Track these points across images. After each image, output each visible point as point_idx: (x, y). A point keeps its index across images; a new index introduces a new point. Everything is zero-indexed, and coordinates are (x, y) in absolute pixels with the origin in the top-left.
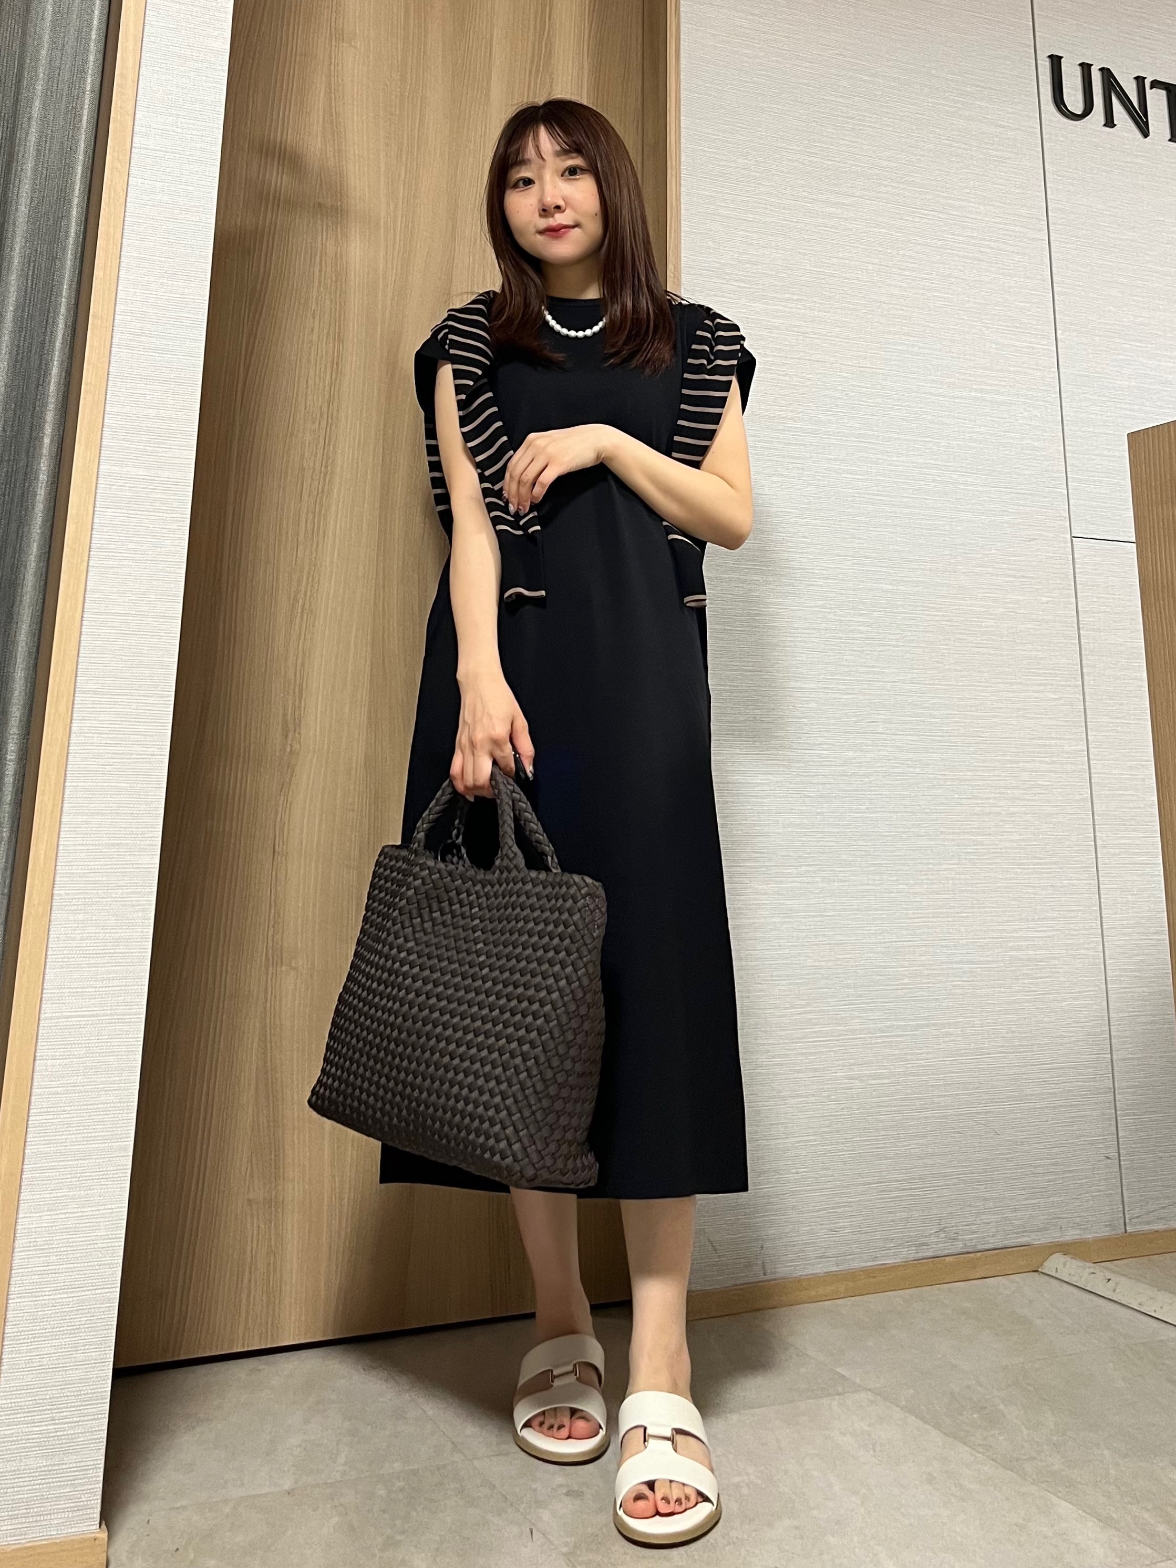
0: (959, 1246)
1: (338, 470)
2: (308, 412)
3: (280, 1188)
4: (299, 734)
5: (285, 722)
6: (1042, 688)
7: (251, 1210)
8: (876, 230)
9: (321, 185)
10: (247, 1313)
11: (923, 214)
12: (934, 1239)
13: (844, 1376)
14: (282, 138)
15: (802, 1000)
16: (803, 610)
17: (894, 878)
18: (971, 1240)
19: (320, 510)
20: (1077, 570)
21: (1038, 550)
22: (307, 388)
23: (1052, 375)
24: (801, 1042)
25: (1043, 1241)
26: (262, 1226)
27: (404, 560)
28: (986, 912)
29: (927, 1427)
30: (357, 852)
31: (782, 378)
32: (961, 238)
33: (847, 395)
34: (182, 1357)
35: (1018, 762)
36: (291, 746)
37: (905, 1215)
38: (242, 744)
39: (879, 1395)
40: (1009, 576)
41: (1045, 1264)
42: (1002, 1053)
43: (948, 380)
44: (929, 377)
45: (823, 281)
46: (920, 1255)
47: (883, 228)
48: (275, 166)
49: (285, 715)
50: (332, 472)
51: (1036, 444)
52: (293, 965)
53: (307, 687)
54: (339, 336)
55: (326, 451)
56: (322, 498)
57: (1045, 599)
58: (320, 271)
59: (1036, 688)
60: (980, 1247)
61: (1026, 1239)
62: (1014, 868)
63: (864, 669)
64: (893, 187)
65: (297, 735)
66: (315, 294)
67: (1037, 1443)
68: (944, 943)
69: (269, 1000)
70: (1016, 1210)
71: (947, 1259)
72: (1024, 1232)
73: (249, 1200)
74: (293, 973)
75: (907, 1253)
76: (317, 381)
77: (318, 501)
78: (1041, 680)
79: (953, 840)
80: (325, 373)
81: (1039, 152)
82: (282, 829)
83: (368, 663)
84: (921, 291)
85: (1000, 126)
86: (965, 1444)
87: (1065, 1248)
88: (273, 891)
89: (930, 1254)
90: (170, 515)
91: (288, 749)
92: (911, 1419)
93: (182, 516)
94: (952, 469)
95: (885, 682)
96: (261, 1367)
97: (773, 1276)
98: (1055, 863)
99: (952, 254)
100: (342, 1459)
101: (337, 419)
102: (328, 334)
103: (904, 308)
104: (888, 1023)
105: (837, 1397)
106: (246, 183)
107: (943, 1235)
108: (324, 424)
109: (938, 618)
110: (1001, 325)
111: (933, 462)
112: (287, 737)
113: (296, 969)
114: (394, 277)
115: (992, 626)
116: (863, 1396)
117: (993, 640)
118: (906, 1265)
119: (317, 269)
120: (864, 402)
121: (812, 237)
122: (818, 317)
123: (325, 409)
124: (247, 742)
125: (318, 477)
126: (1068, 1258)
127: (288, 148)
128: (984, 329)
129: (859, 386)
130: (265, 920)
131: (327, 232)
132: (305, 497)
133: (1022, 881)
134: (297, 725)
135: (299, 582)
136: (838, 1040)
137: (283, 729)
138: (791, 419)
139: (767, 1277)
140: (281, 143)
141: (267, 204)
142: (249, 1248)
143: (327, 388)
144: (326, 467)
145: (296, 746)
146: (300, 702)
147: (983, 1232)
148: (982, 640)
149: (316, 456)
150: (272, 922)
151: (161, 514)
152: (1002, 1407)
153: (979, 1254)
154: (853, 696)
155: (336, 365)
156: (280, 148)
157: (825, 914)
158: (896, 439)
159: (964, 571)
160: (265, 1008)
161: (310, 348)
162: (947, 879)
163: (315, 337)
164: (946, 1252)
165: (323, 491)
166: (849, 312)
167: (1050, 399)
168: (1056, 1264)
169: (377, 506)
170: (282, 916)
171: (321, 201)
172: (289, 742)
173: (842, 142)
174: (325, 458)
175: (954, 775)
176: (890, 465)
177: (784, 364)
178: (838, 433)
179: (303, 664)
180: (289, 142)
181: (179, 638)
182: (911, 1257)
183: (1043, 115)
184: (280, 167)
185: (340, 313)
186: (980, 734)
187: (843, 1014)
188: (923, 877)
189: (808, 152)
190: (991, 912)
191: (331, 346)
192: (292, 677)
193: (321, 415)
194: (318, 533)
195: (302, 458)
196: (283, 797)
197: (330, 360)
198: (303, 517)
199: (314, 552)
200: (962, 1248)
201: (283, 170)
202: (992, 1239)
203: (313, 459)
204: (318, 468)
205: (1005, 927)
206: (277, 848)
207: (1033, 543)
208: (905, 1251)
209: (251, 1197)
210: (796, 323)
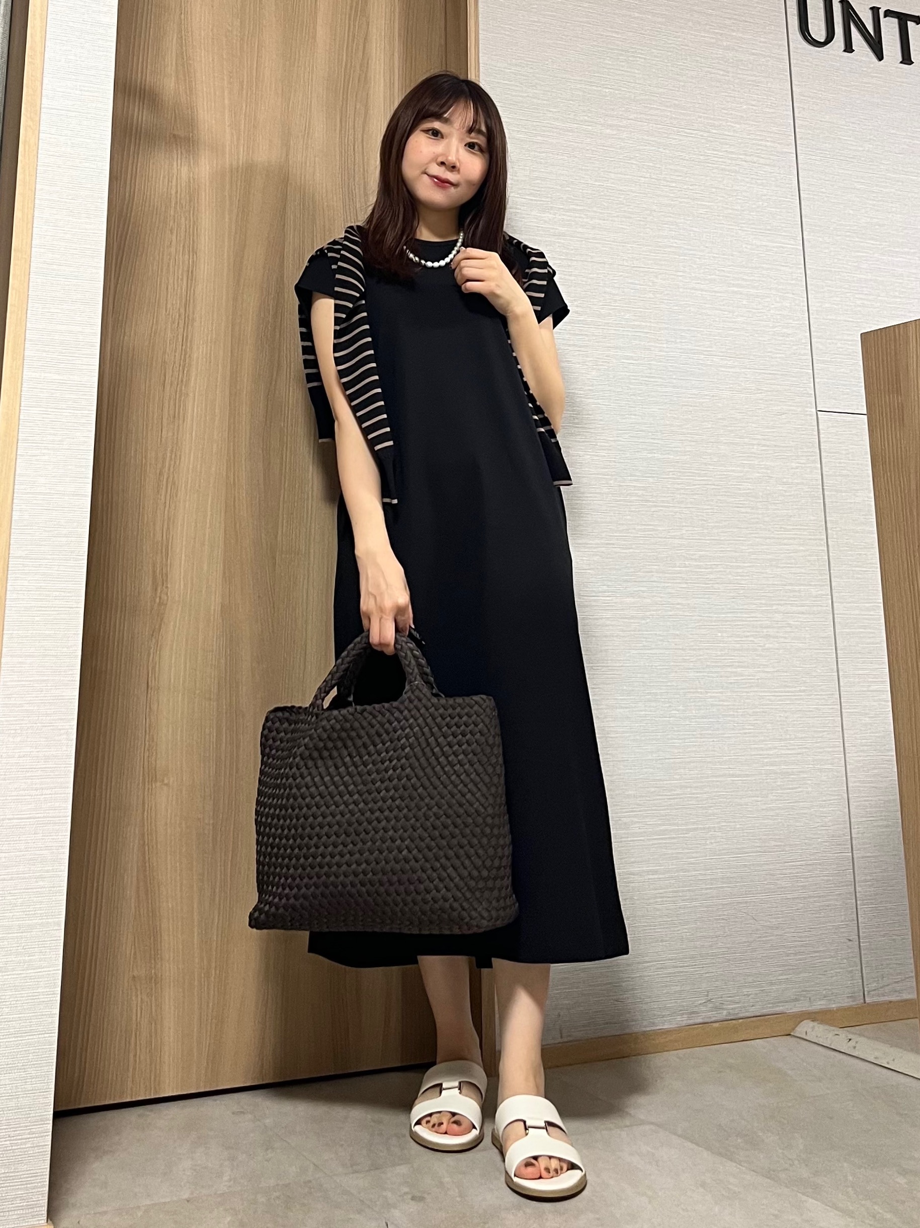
0: (724, 1014)
1: (194, 363)
2: (169, 314)
3: (159, 966)
4: (167, 587)
5: (155, 577)
6: (791, 541)
7: (136, 985)
9: (175, 118)
10: (134, 1069)
12: (703, 1009)
14: (142, 79)
17: (667, 705)
18: (735, 1009)
19: (180, 397)
20: (822, 440)
21: (789, 423)
22: (168, 293)
23: (799, 271)
25: (795, 1010)
26: (145, 998)
27: (250, 438)
28: (746, 733)
30: (216, 687)
36: (160, 598)
37: (678, 988)
38: (120, 596)
39: (660, 1127)
40: (765, 445)
41: (798, 1029)
43: (710, 277)
44: (693, 275)
46: (691, 1022)
47: (653, 146)
48: (137, 104)
49: (154, 572)
51: (786, 331)
52: (166, 781)
53: (171, 547)
54: (193, 249)
55: (184, 347)
56: (181, 387)
57: (794, 465)
58: (176, 193)
59: (786, 541)
60: (741, 1015)
61: (781, 1008)
62: (769, 696)
63: (639, 527)
65: (164, 588)
66: (172, 213)
69: (146, 809)
70: (772, 984)
71: (715, 1025)
72: (779, 1002)
73: (134, 977)
74: (165, 788)
75: (681, 1020)
76: (176, 287)
77: (179, 388)
78: (791, 534)
79: (718, 672)
80: (182, 279)
81: (786, 75)
82: (154, 668)
83: (223, 526)
85: (753, 54)
86: (731, 1160)
87: (813, 1016)
88: (148, 720)
89: (700, 1020)
91: (158, 600)
92: (687, 1143)
96: (148, 1113)
97: (570, 1039)
98: (804, 691)
100: (226, 1177)
101: (193, 318)
102: (184, 246)
104: (663, 828)
107: (711, 1005)
108: (182, 323)
109: (703, 482)
111: (696, 347)
112: (156, 590)
113: (167, 785)
114: (238, 197)
115: (748, 489)
117: (750, 501)
118: (680, 1029)
119: (173, 192)
122: (599, 224)
123: (182, 311)
124: (124, 594)
125: (178, 370)
126: (815, 1024)
127: (147, 88)
130: (141, 744)
131: (181, 159)
132: (168, 387)
134: (165, 581)
135: (164, 459)
137: (153, 583)
139: (565, 1040)
141: (131, 135)
142: (134, 1017)
143: (184, 294)
144: (184, 361)
145: (164, 597)
146: (167, 560)
147: (744, 1003)
148: (740, 501)
149: (176, 352)
150: (147, 745)
152: (761, 1134)
153: (741, 1021)
155: (191, 275)
156: (141, 88)
159: (726, 442)
160: (143, 817)
161: (169, 260)
162: (712, 705)
163: (173, 250)
164: (713, 1019)
165: (182, 381)
166: (625, 220)
168: (807, 1028)
169: (227, 393)
170: (155, 739)
171: (176, 132)
172: (158, 595)
174: (183, 352)
175: (716, 617)
179: (168, 528)
180: (147, 82)
182: (684, 1023)
183: (791, 43)
184: (141, 103)
185: (193, 230)
188: (693, 704)
190: (749, 733)
191: (187, 256)
192: (160, 539)
193: (179, 316)
194: (179, 417)
195: (164, 353)
196: (154, 640)
197: (186, 269)
198: (166, 405)
199: (176, 434)
200: (726, 1016)
201: (143, 104)
202: (753, 1009)
203: (173, 354)
204: (177, 362)
205: (763, 746)
206: (150, 684)
207: (784, 416)
208: (679, 1018)
209: (136, 973)
210: (580, 230)
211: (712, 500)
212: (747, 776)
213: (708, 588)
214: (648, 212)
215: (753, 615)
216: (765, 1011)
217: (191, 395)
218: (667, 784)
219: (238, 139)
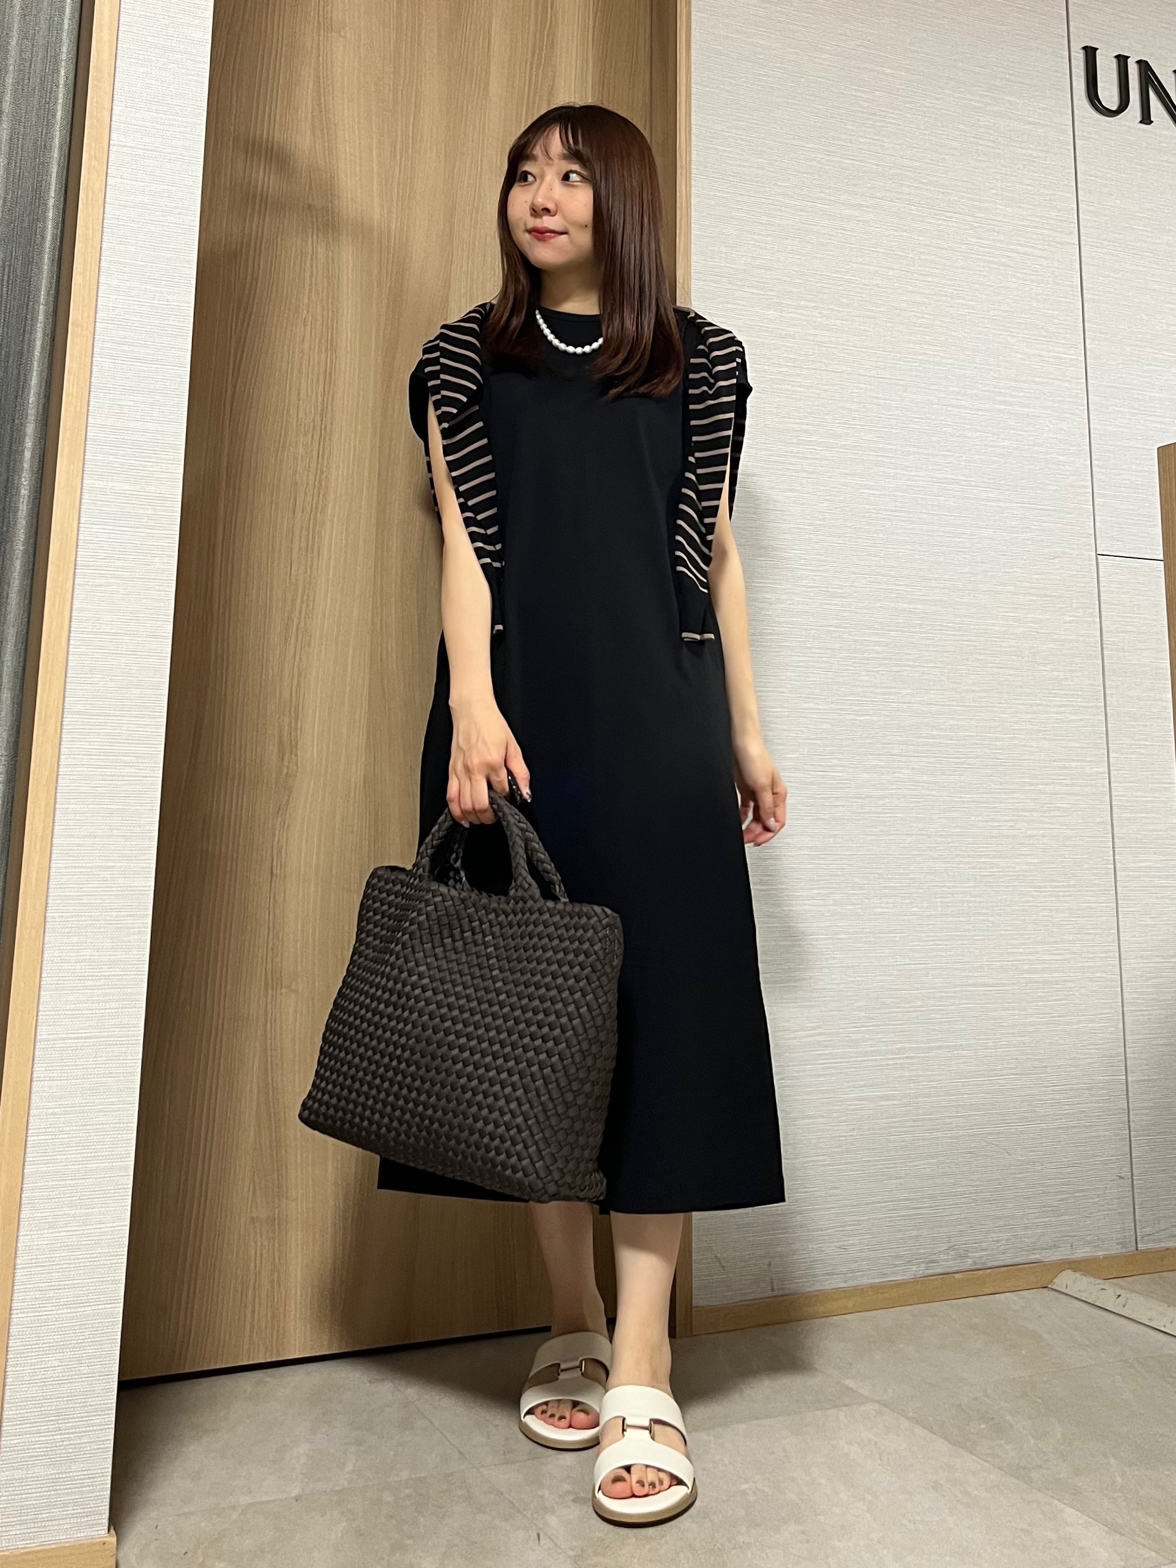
0: (968, 1264)
1: (333, 484)
2: (301, 425)
3: (283, 1209)
4: (296, 755)
5: (281, 743)
6: (1062, 709)
7: (255, 1227)
8: (896, 233)
9: (311, 185)
10: (252, 1326)
11: (946, 217)
12: (943, 1257)
13: (852, 1389)
14: (268, 135)
15: (812, 1023)
16: (818, 630)
17: (908, 901)
18: (981, 1257)
19: (315, 525)
20: (1102, 588)
21: (1062, 568)
22: (299, 400)
23: (1079, 387)
24: (811, 1064)
25: (1054, 1258)
26: (266, 1243)
27: (402, 577)
28: (1002, 935)
29: (934, 1437)
31: (798, 389)
32: (987, 242)
33: (864, 407)
34: (186, 1371)
35: (1037, 784)
36: (288, 768)
37: (914, 1233)
38: (237, 766)
39: (885, 1406)
40: (1031, 595)
41: (1055, 1280)
42: (1016, 1074)
43: (969, 392)
44: (951, 389)
45: (841, 288)
46: (928, 1272)
47: (905, 231)
48: (262, 166)
49: (280, 737)
50: (327, 487)
51: (1062, 458)
52: (293, 987)
53: (303, 707)
54: (332, 345)
55: (319, 465)
56: (316, 514)
57: (1067, 618)
58: (311, 276)
59: (1056, 709)
60: (990, 1264)
61: (1037, 1256)
62: (1031, 891)
63: (877, 690)
64: (917, 188)
65: (293, 757)
66: (306, 301)
67: (1044, 1452)
68: (958, 966)
69: (269, 1020)
70: (1027, 1228)
71: (957, 1276)
72: (1034, 1250)
73: (252, 1219)
74: (293, 997)
75: (917, 1270)
76: (310, 393)
77: (312, 516)
78: (1061, 701)
79: (969, 863)
80: (317, 384)
81: (1069, 150)
82: (280, 852)
83: (367, 683)
84: (944, 298)
85: (1030, 123)
86: (971, 1453)
87: (1075, 1265)
88: (272, 913)
89: (939, 1270)
90: (158, 532)
91: (285, 770)
92: (919, 1430)
93: (170, 532)
94: (973, 484)
95: (900, 703)
96: (268, 1379)
97: (781, 1292)
98: (1073, 886)
99: (978, 259)
100: (349, 1467)
101: (331, 432)
102: (320, 343)
103: (925, 316)
104: (899, 1046)
105: (844, 1409)
106: (231, 182)
107: (953, 1253)
108: (317, 437)
109: (957, 638)
110: (1027, 334)
111: (953, 477)
112: (283, 758)
113: (296, 992)
114: (389, 284)
115: (1011, 646)
116: (870, 1408)
117: (1013, 661)
118: (915, 1281)
119: (308, 275)
120: (882, 414)
121: (829, 241)
122: (836, 325)
123: (318, 421)
124: (242, 763)
125: (312, 492)
126: (1078, 1275)
127: (275, 146)
128: (1009, 337)
129: (877, 398)
130: (264, 942)
131: (318, 237)
132: (299, 514)
133: (1040, 904)
134: (294, 746)
135: (294, 600)
136: (849, 1062)
137: (279, 750)
138: (806, 432)
139: (775, 1293)
140: (268, 139)
141: (254, 203)
142: (252, 1265)
143: (320, 400)
144: (320, 482)
145: (293, 768)
146: (296, 723)
147: (994, 1250)
148: (1002, 660)
149: (309, 471)
150: (271, 945)
151: (149, 531)
152: (1008, 1418)
153: (988, 1271)
154: (868, 718)
155: (329, 377)
156: (267, 146)
157: (837, 936)
158: (915, 453)
159: (985, 589)
160: (265, 1031)
161: (302, 357)
162: (962, 902)
163: (306, 346)
164: (955, 1269)
165: (317, 508)
166: (868, 320)
167: (1077, 412)
168: (1067, 1280)
169: (374, 521)
170: (281, 938)
171: (310, 201)
172: (286, 763)
173: (862, 140)
174: (319, 472)
175: (970, 798)
176: (909, 480)
177: (798, 375)
178: (855, 446)
179: (299, 685)
180: (275, 139)
181: (169, 659)
182: (920, 1274)
183: (1076, 111)
184: (267, 167)
185: (332, 321)
186: (999, 756)
187: (854, 1036)
188: (939, 900)
189: (827, 151)
190: (1006, 935)
191: (323, 356)
192: (289, 698)
193: (314, 428)
194: (313, 550)
195: (295, 472)
196: (279, 819)
197: (322, 370)
198: (297, 534)
199: (308, 570)
200: (971, 1265)
201: (270, 170)
202: (1002, 1257)
203: (306, 473)
204: (311, 483)
205: (1021, 950)
206: (274, 872)
207: (1057, 560)
208: (914, 1268)
209: (254, 1215)
210: (812, 332)
211: (968, 660)
212: (1004, 985)
213: (961, 763)
214: (897, 312)
215: (1015, 795)
216: (1018, 1260)
217: (328, 524)
218: (905, 994)
219: (390, 211)
